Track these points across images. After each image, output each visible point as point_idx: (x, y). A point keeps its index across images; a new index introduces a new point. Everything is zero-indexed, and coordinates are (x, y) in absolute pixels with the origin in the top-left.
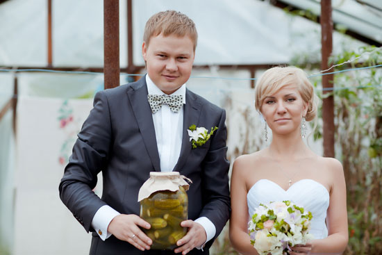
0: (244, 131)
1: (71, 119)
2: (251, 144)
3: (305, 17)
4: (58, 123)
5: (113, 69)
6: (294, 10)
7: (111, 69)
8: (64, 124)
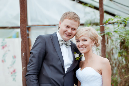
1: (6, 46)
3: (90, 7)
6: (85, 4)
7: (23, 26)
8: (3, 48)
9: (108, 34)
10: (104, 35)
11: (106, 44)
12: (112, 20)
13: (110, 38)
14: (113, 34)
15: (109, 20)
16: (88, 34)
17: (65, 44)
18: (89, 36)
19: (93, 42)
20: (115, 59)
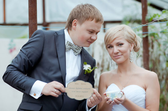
0: (102, 54)
1: (15, 49)
2: (105, 60)
4: (8, 51)
5: (33, 23)
7: (32, 23)
8: (11, 51)
9: (153, 35)
10: (147, 37)
11: (150, 49)
12: (159, 16)
13: (157, 40)
14: (160, 35)
15: (155, 16)
16: (123, 35)
17: (74, 49)
18: (126, 38)
19: (131, 45)
20: (162, 70)
